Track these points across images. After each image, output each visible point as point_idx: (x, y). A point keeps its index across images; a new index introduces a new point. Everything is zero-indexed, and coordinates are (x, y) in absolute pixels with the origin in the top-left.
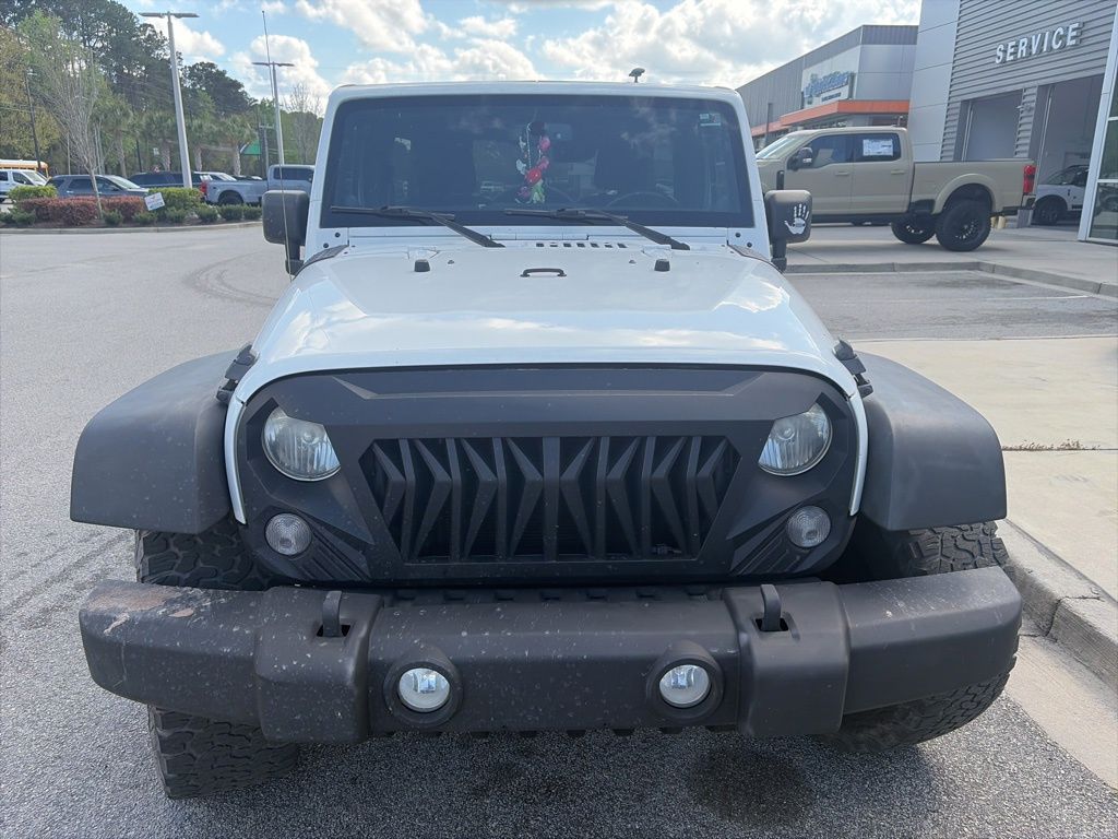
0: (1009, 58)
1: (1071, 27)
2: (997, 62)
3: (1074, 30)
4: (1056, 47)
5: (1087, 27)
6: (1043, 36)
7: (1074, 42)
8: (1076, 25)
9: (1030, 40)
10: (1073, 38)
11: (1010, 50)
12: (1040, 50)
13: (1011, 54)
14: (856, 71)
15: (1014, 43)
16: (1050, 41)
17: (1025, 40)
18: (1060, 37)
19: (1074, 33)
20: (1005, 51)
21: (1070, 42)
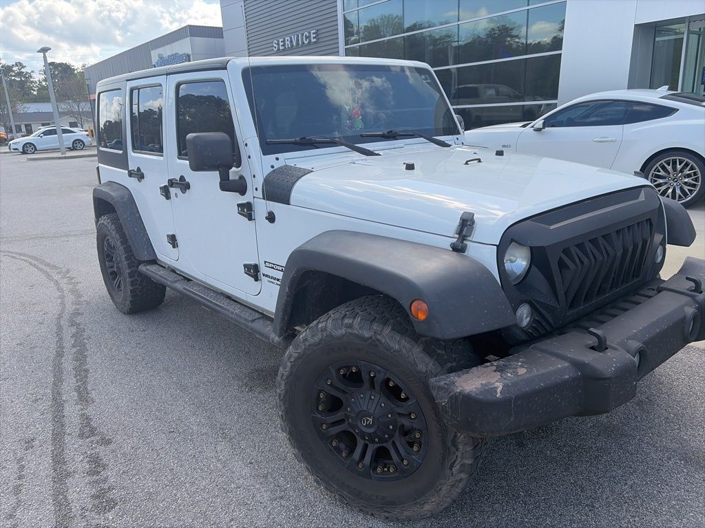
0: (281, 48)
1: (312, 32)
2: (276, 50)
3: (314, 33)
4: (306, 42)
5: (320, 32)
6: (298, 36)
7: (315, 40)
8: (314, 31)
9: (291, 38)
10: (314, 38)
11: (281, 44)
12: (298, 44)
13: (282, 46)
14: (190, 53)
15: (282, 40)
16: (302, 39)
17: (288, 38)
18: (307, 37)
19: (314, 35)
20: (278, 44)
21: (313, 40)
